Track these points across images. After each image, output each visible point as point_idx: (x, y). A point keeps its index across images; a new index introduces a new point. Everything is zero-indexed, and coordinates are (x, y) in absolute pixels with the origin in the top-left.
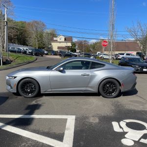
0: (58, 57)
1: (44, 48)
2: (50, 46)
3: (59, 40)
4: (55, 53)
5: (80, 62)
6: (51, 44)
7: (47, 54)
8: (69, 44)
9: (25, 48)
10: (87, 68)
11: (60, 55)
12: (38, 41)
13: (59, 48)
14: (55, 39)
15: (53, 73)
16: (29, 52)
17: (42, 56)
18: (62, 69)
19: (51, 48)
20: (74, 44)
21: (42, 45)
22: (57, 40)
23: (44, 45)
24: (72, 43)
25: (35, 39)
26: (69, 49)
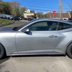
0: (27, 21)
1: (19, 16)
2: (23, 15)
3: (27, 12)
4: (26, 19)
5: (47, 23)
6: (23, 14)
7: (21, 20)
8: (33, 14)
9: (9, 16)
10: (54, 29)
11: (28, 20)
12: (16, 12)
13: (27, 16)
14: (25, 11)
15: (19, 35)
16: (11, 18)
17: (18, 20)
18: (28, 30)
19: (23, 16)
20: (35, 14)
21: (18, 15)
22: (26, 12)
23: (20, 15)
24: (34, 14)
25: (15, 11)
26: (33, 17)
